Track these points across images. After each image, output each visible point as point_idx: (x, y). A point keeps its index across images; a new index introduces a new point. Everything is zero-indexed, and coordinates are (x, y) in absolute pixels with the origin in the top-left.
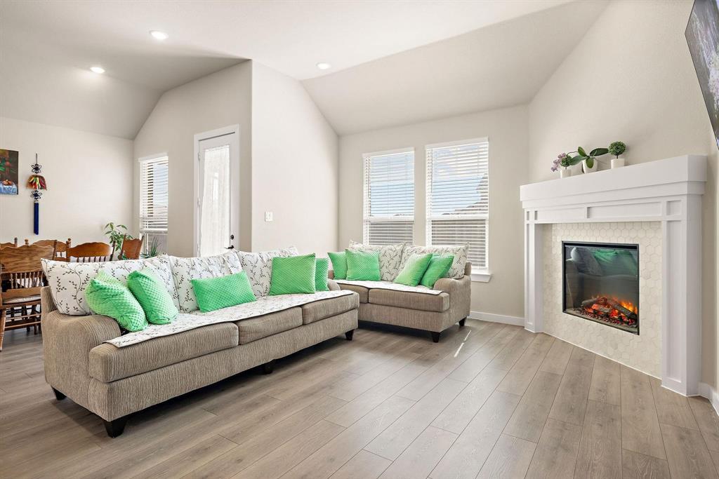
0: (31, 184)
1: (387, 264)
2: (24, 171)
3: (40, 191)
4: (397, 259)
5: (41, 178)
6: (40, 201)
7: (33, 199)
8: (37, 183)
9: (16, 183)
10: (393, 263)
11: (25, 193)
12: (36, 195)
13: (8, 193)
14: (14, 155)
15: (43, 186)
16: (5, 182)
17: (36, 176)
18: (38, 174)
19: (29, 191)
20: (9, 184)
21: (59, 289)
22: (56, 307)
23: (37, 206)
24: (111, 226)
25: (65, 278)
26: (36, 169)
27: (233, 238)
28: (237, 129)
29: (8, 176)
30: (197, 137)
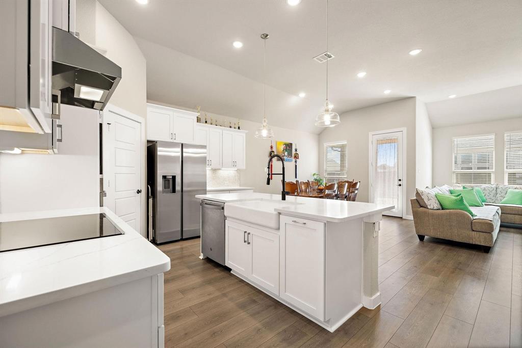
1: (488, 194)
4: (494, 191)
8: (296, 157)
10: (492, 194)
12: (296, 162)
14: (291, 144)
15: (298, 158)
17: (296, 154)
18: (297, 152)
19: (294, 160)
21: (429, 200)
22: (422, 207)
23: (296, 166)
24: (314, 175)
25: (429, 195)
26: (296, 150)
27: (400, 180)
28: (405, 129)
29: (290, 154)
30: (370, 134)
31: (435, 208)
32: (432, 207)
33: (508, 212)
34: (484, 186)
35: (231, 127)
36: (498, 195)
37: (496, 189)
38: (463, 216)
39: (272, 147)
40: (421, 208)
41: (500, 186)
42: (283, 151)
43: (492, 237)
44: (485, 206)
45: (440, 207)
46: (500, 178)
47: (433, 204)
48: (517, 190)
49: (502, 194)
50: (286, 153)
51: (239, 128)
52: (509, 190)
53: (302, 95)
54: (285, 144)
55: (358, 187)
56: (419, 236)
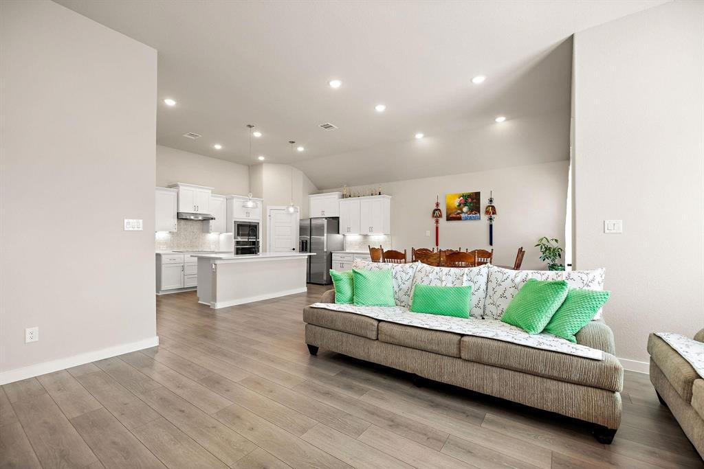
2: (484, 202)
3: (493, 216)
5: (493, 207)
6: (493, 223)
7: (489, 222)
8: (492, 211)
9: (479, 212)
11: (484, 218)
12: (491, 219)
13: (475, 219)
14: (478, 194)
15: (495, 212)
16: (474, 213)
18: (492, 205)
19: (487, 217)
20: (476, 214)
23: (491, 226)
26: (491, 201)
29: (475, 209)
35: (372, 194)
39: (437, 204)
42: (460, 205)
50: (465, 209)
51: (380, 193)
54: (463, 196)
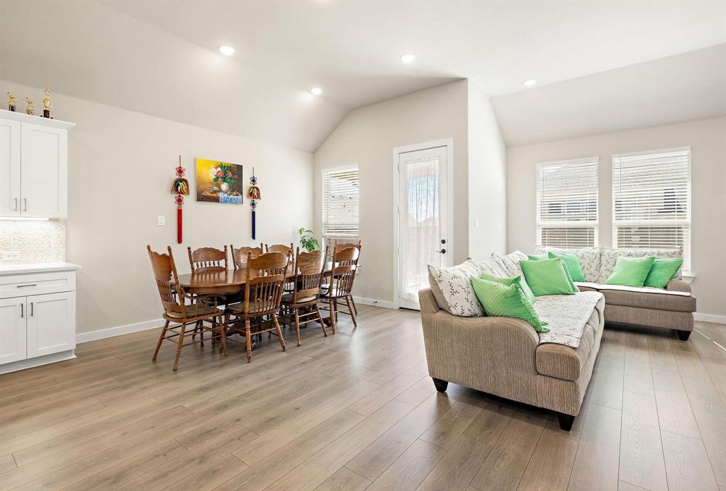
0: (251, 194)
1: (587, 266)
2: (246, 182)
3: (256, 201)
4: (597, 261)
5: (257, 188)
6: (256, 210)
7: (251, 208)
8: (254, 194)
9: (242, 194)
10: (594, 266)
11: (247, 201)
12: (253, 204)
13: (236, 202)
14: (240, 168)
15: (259, 197)
16: (234, 193)
17: (253, 188)
18: (255, 186)
19: (250, 201)
20: (237, 195)
21: (453, 293)
22: (441, 309)
23: (253, 214)
24: (301, 231)
25: (454, 282)
26: (254, 181)
27: (443, 242)
28: (450, 142)
29: (237, 188)
30: (396, 150)
31: (467, 313)
32: (459, 311)
33: (616, 302)
34: (582, 250)
35: (12, 109)
36: (603, 268)
37: (601, 256)
38: (519, 335)
39: (180, 171)
40: (440, 314)
41: (607, 251)
42: (216, 179)
43: (576, 390)
44: (579, 294)
45: (477, 311)
46: (606, 237)
47: (461, 303)
48: (630, 259)
49: (610, 266)
50: (224, 186)
51: (46, 114)
52: (620, 258)
53: (228, 50)
54: (221, 166)
55: (355, 257)
56: (436, 381)
